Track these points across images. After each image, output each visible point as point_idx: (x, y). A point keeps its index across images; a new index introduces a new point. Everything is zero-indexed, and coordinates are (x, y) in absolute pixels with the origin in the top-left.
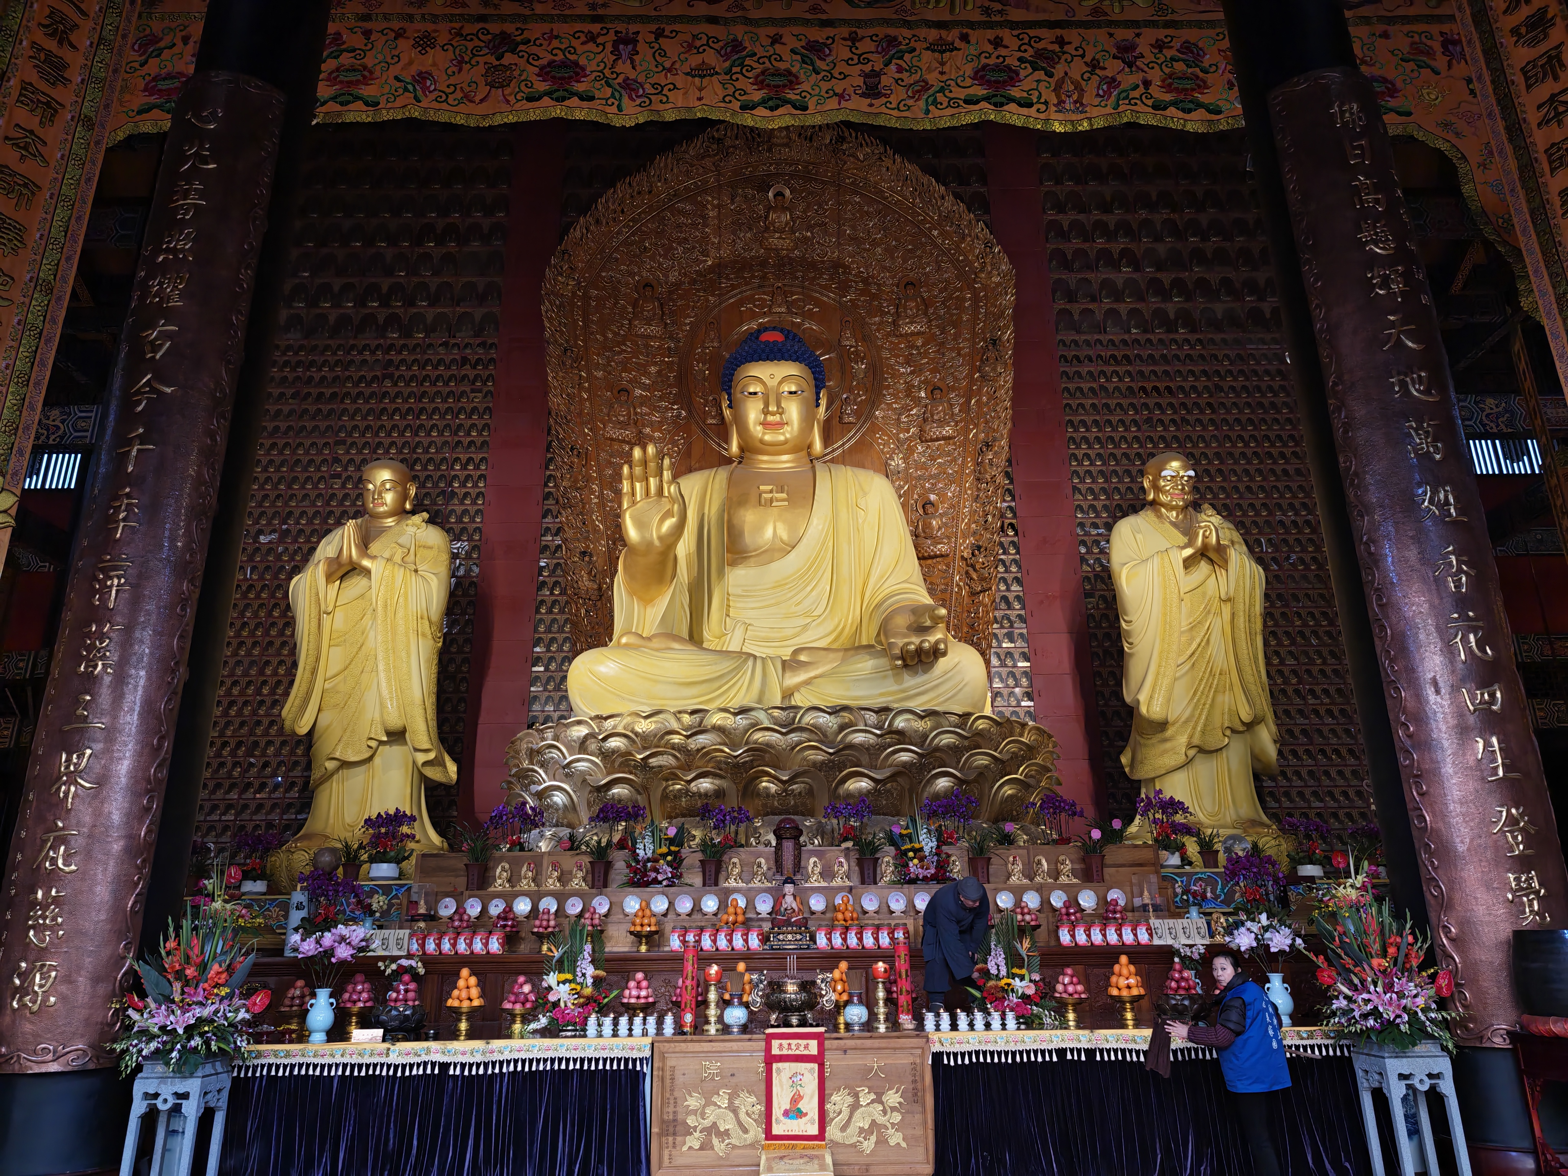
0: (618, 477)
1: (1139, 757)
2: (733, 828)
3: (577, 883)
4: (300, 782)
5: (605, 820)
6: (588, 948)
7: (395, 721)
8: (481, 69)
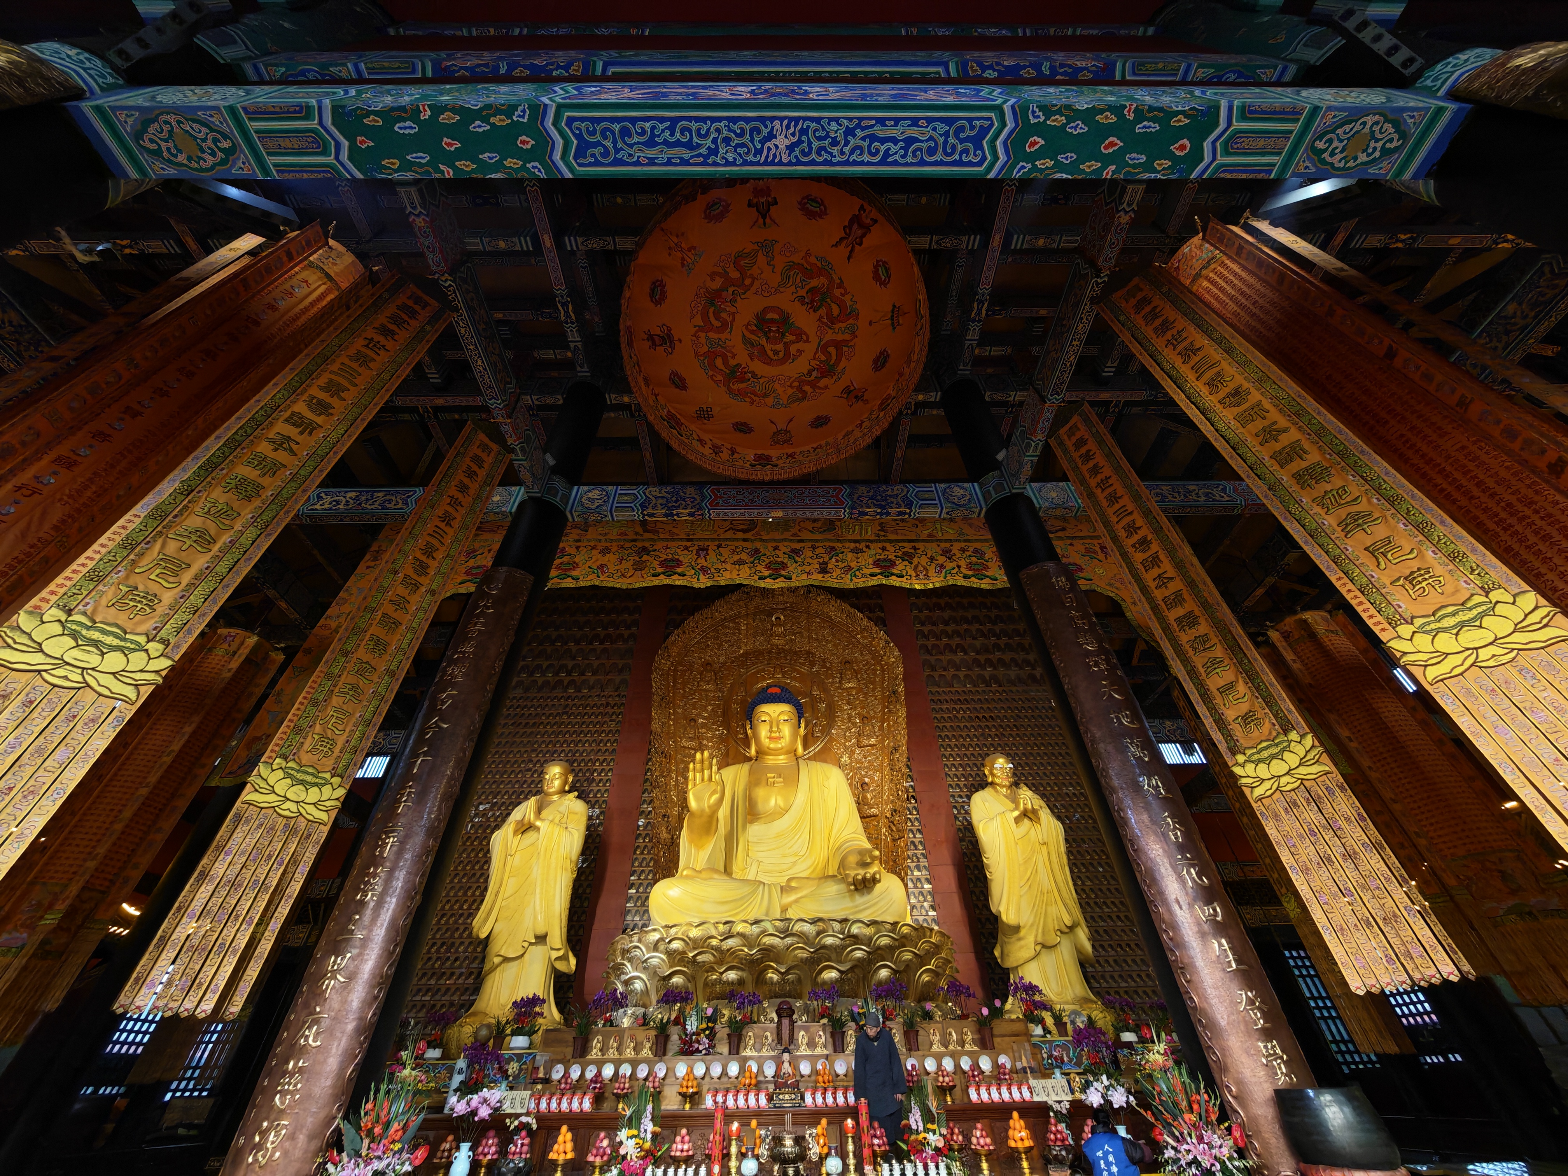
0: (687, 769)
1: (1006, 952)
2: (749, 1008)
3: (646, 1053)
4: (476, 971)
5: (667, 1002)
6: (650, 1107)
7: (541, 931)
8: (631, 563)
